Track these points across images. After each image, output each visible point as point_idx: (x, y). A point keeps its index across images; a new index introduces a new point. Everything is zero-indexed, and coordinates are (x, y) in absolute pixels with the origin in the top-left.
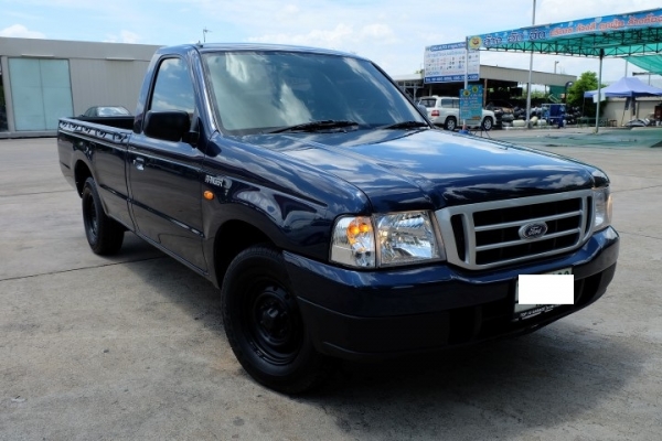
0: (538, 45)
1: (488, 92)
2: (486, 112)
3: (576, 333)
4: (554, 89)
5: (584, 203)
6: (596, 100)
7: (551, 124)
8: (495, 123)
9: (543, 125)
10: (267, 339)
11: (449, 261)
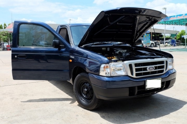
0: (167, 22)
1: (152, 36)
2: (151, 42)
3: (167, 98)
4: (172, 35)
5: (165, 63)
6: (185, 38)
7: (172, 45)
8: (154, 45)
9: (169, 45)
10: (85, 96)
11: (129, 75)
